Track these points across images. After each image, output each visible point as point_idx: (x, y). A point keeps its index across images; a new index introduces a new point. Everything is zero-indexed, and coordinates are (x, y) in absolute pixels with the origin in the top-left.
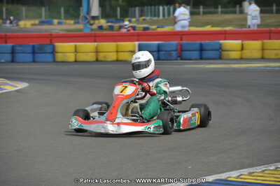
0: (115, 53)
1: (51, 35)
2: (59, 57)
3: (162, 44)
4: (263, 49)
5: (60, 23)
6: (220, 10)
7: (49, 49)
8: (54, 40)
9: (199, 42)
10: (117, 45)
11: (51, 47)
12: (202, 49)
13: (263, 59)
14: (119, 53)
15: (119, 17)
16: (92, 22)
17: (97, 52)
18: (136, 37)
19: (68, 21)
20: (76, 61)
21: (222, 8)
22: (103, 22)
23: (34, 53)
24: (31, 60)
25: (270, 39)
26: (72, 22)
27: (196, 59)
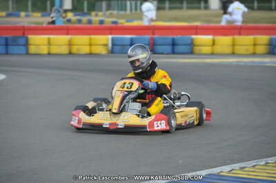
0: (88, 47)
1: (23, 27)
2: (32, 49)
3: (135, 38)
4: (234, 45)
5: (27, 16)
6: (185, 5)
7: (22, 41)
8: (26, 32)
9: (171, 37)
10: (90, 39)
11: (24, 39)
12: (174, 44)
13: (233, 54)
14: (93, 47)
15: (86, 11)
16: (64, 15)
17: (70, 44)
18: (108, 31)
19: (35, 14)
20: (49, 54)
21: (188, 3)
22: (70, 15)
23: (7, 45)
24: (4, 51)
25: (240, 34)
26: (39, 15)
27: (168, 54)
